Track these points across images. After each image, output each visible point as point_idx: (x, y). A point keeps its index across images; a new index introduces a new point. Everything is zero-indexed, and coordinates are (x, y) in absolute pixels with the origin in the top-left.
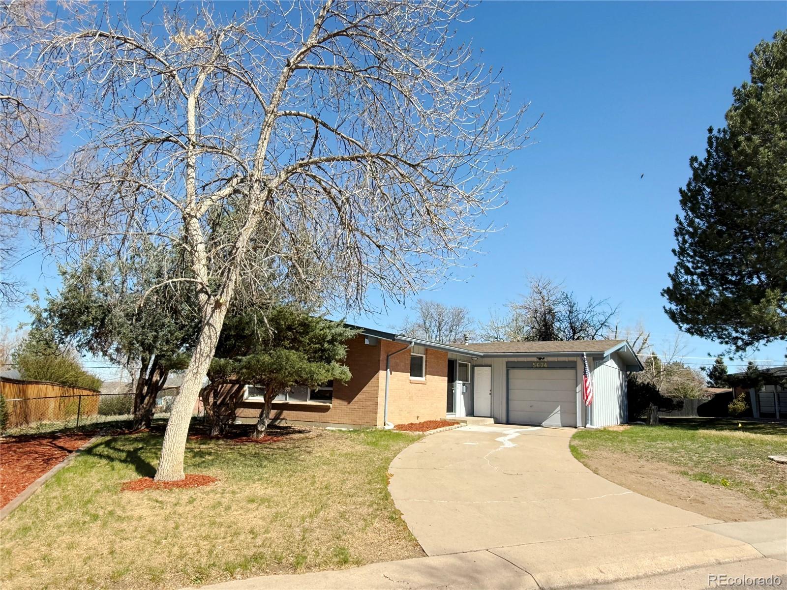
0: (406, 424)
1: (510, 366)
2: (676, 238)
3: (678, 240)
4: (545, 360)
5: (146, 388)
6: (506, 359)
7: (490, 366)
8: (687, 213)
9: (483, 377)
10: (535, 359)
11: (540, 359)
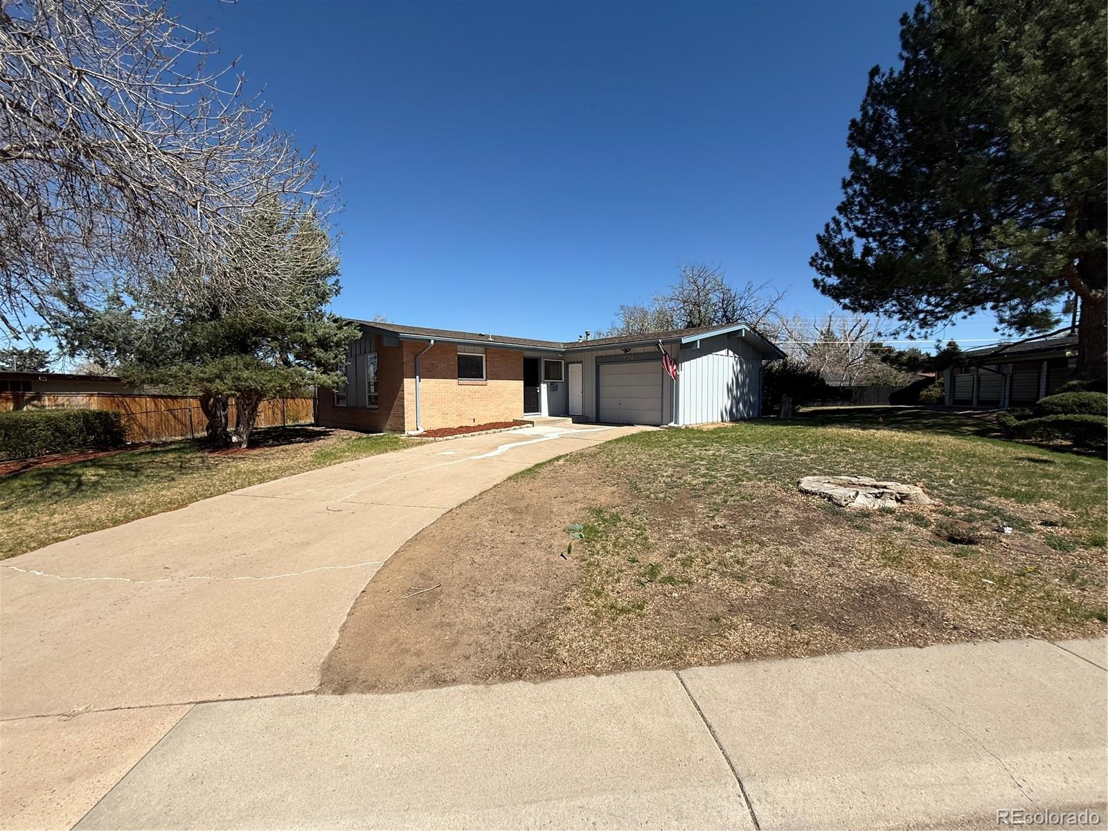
0: (456, 427)
1: (599, 362)
2: (843, 191)
3: (846, 193)
4: (631, 352)
5: (212, 400)
6: (595, 354)
7: (581, 362)
8: (855, 150)
9: (576, 372)
10: (620, 352)
11: (626, 351)
